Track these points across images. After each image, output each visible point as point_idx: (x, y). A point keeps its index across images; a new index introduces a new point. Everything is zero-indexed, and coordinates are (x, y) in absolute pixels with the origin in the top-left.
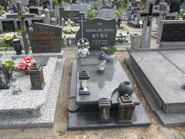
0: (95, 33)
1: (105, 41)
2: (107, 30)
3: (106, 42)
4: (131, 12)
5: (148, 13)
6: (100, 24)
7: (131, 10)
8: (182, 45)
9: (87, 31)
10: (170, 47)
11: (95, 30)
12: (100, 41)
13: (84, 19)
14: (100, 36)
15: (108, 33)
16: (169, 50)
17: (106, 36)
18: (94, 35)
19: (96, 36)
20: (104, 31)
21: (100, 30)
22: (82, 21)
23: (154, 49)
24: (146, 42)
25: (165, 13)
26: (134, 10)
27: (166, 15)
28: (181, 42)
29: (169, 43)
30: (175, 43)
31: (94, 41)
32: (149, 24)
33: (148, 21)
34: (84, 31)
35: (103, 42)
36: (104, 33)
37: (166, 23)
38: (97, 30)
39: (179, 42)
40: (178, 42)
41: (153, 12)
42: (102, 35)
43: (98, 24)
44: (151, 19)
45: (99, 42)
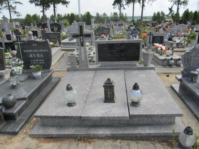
0: (32, 53)
1: (42, 60)
2: (41, 51)
3: (43, 62)
4: (130, 32)
5: (79, 34)
6: (35, 45)
7: (130, 30)
8: (122, 65)
9: (24, 51)
10: (109, 67)
11: (31, 51)
12: (38, 60)
13: (20, 41)
14: (36, 56)
15: (43, 53)
16: (108, 69)
17: (42, 56)
18: (31, 55)
19: (33, 56)
20: (39, 51)
21: (36, 51)
22: (19, 43)
23: (92, 69)
24: (83, 62)
25: (150, 33)
26: (134, 30)
27: (153, 35)
28: (120, 62)
29: (108, 62)
30: (115, 62)
31: (32, 60)
32: (82, 45)
33: (81, 42)
34: (22, 52)
35: (40, 62)
36: (40, 53)
37: (100, 43)
38: (33, 51)
39: (119, 62)
40: (117, 62)
41: (84, 34)
42: (38, 55)
43: (33, 45)
44: (83, 39)
45: (37, 62)
